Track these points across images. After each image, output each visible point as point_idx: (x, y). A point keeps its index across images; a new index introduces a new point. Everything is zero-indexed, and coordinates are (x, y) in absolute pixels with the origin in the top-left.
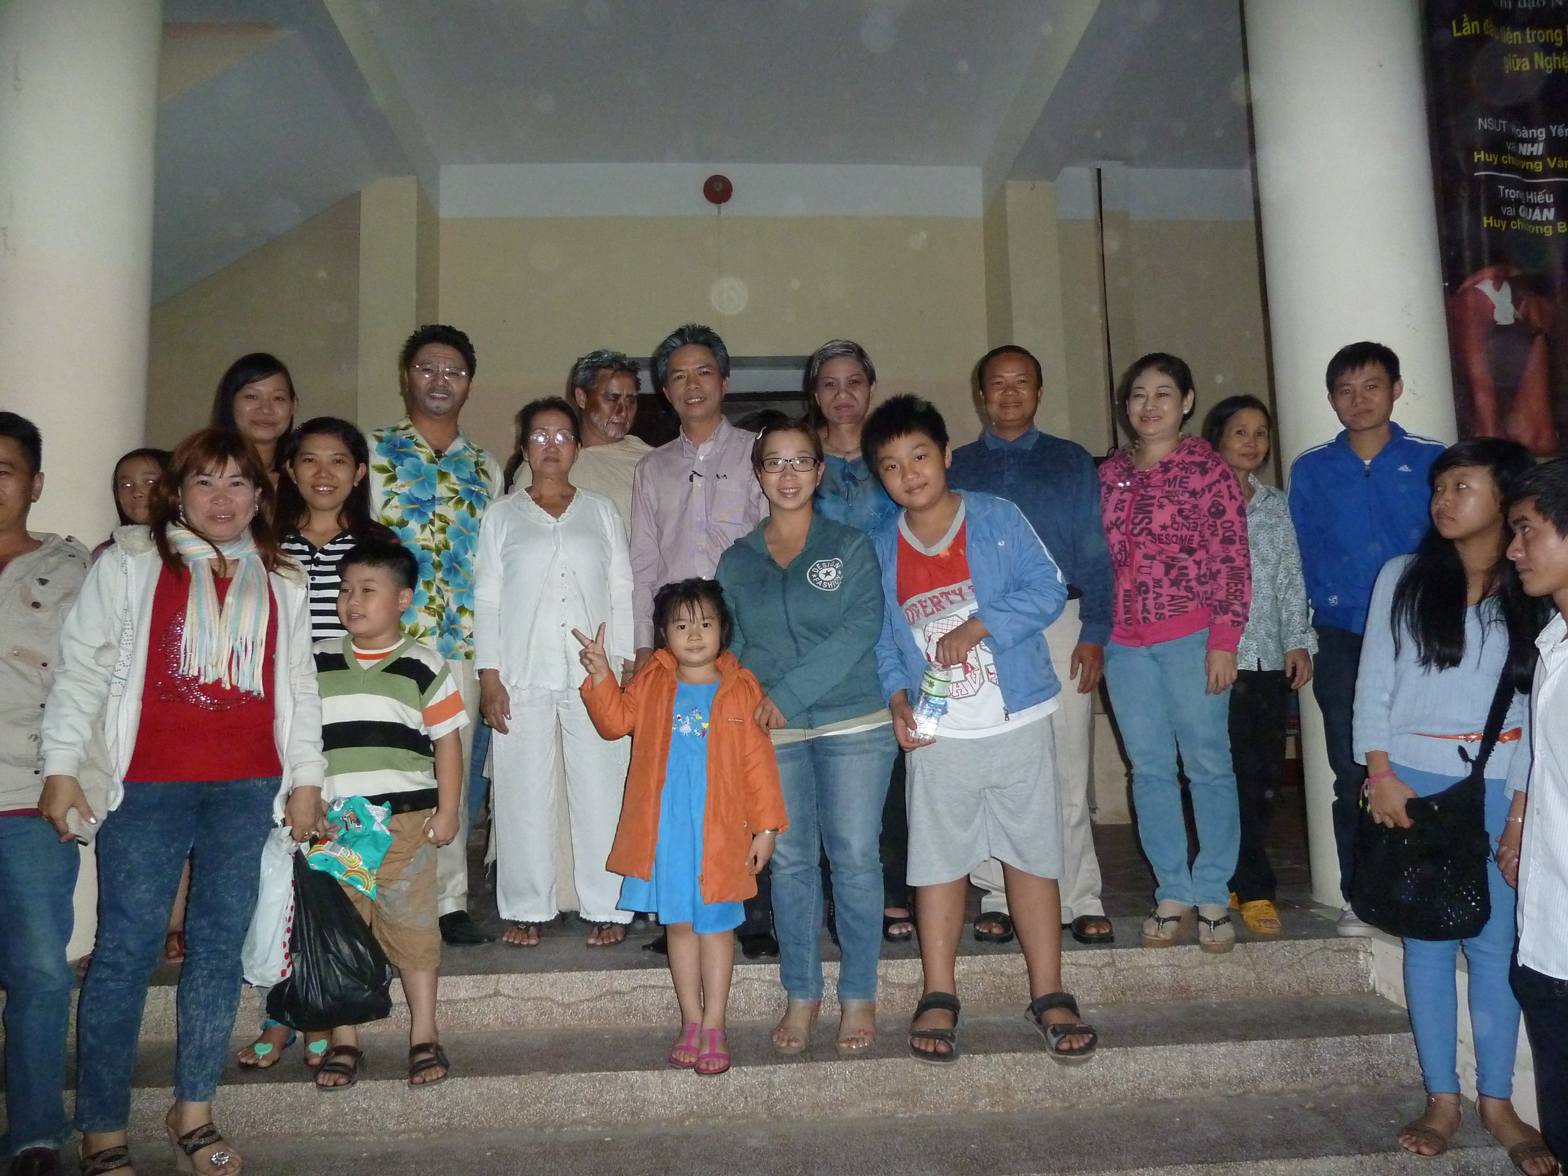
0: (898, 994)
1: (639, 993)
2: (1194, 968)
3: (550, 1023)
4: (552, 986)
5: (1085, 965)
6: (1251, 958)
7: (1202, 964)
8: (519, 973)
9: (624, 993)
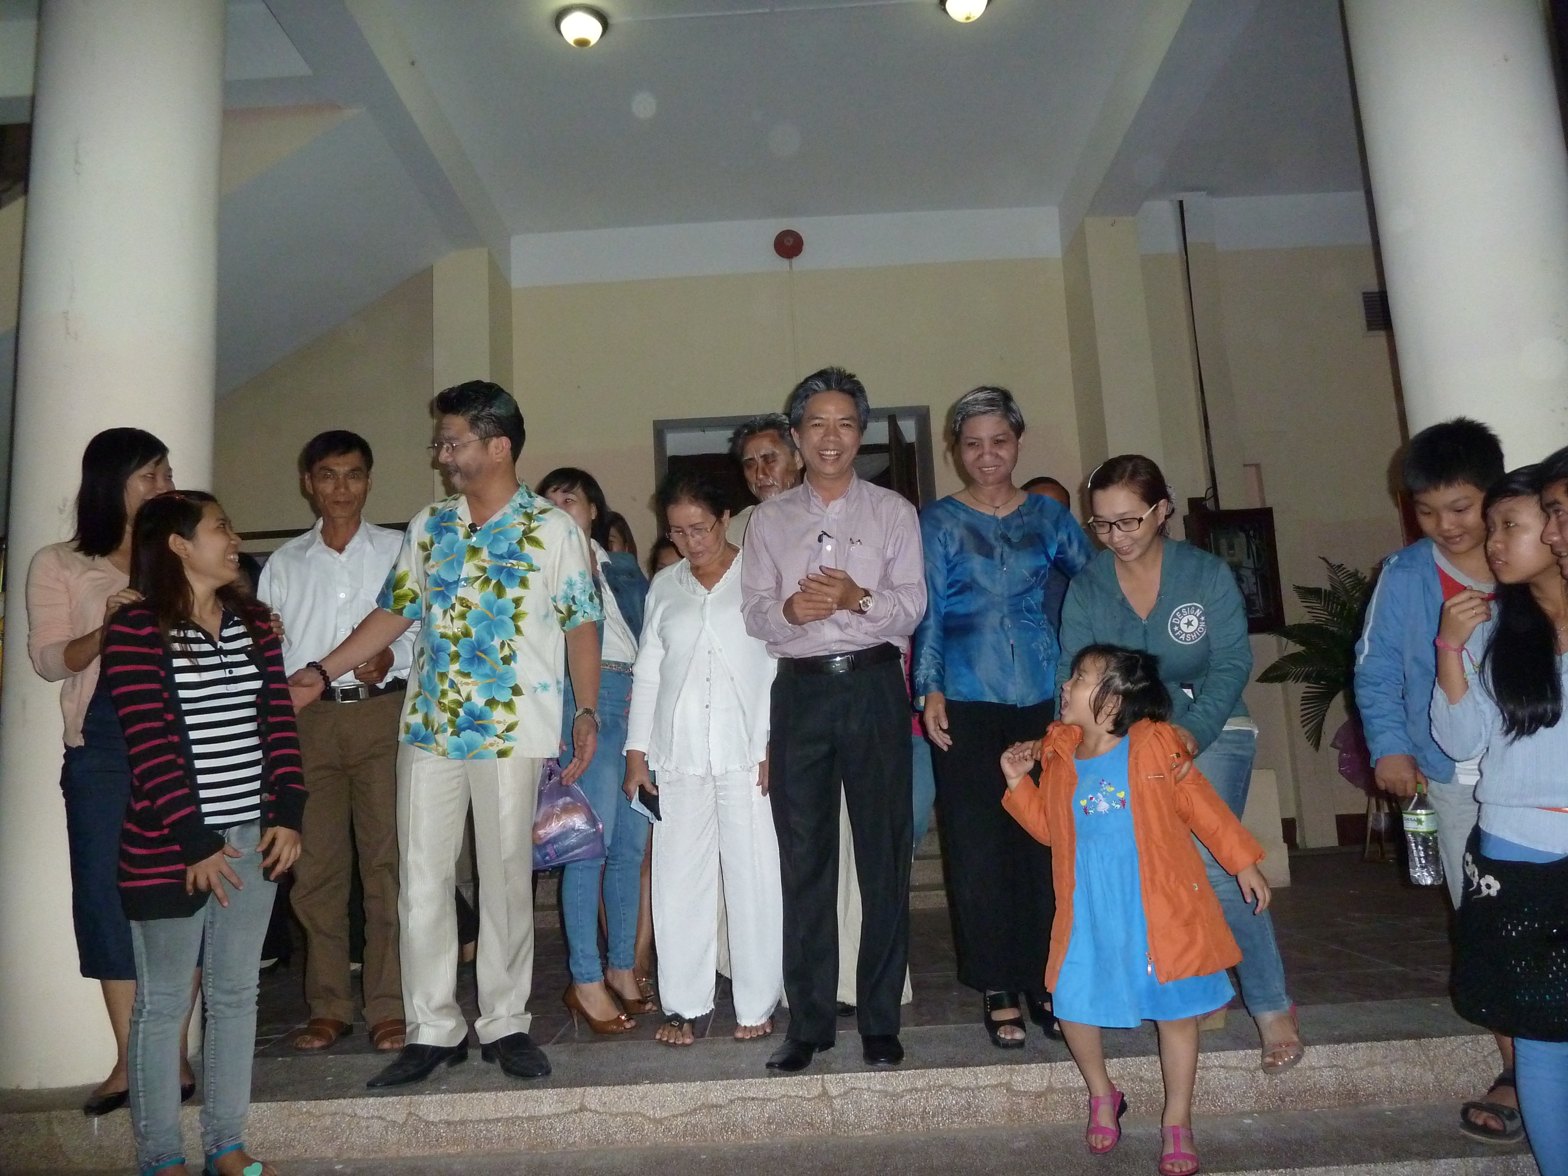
0: (1025, 1104)
1: (738, 1107)
2: (1362, 1069)
3: (640, 1141)
4: (642, 1099)
5: (1236, 1068)
6: (1428, 1057)
7: (1371, 1064)
8: (605, 1085)
9: (721, 1106)
